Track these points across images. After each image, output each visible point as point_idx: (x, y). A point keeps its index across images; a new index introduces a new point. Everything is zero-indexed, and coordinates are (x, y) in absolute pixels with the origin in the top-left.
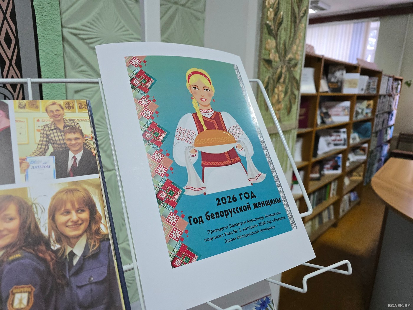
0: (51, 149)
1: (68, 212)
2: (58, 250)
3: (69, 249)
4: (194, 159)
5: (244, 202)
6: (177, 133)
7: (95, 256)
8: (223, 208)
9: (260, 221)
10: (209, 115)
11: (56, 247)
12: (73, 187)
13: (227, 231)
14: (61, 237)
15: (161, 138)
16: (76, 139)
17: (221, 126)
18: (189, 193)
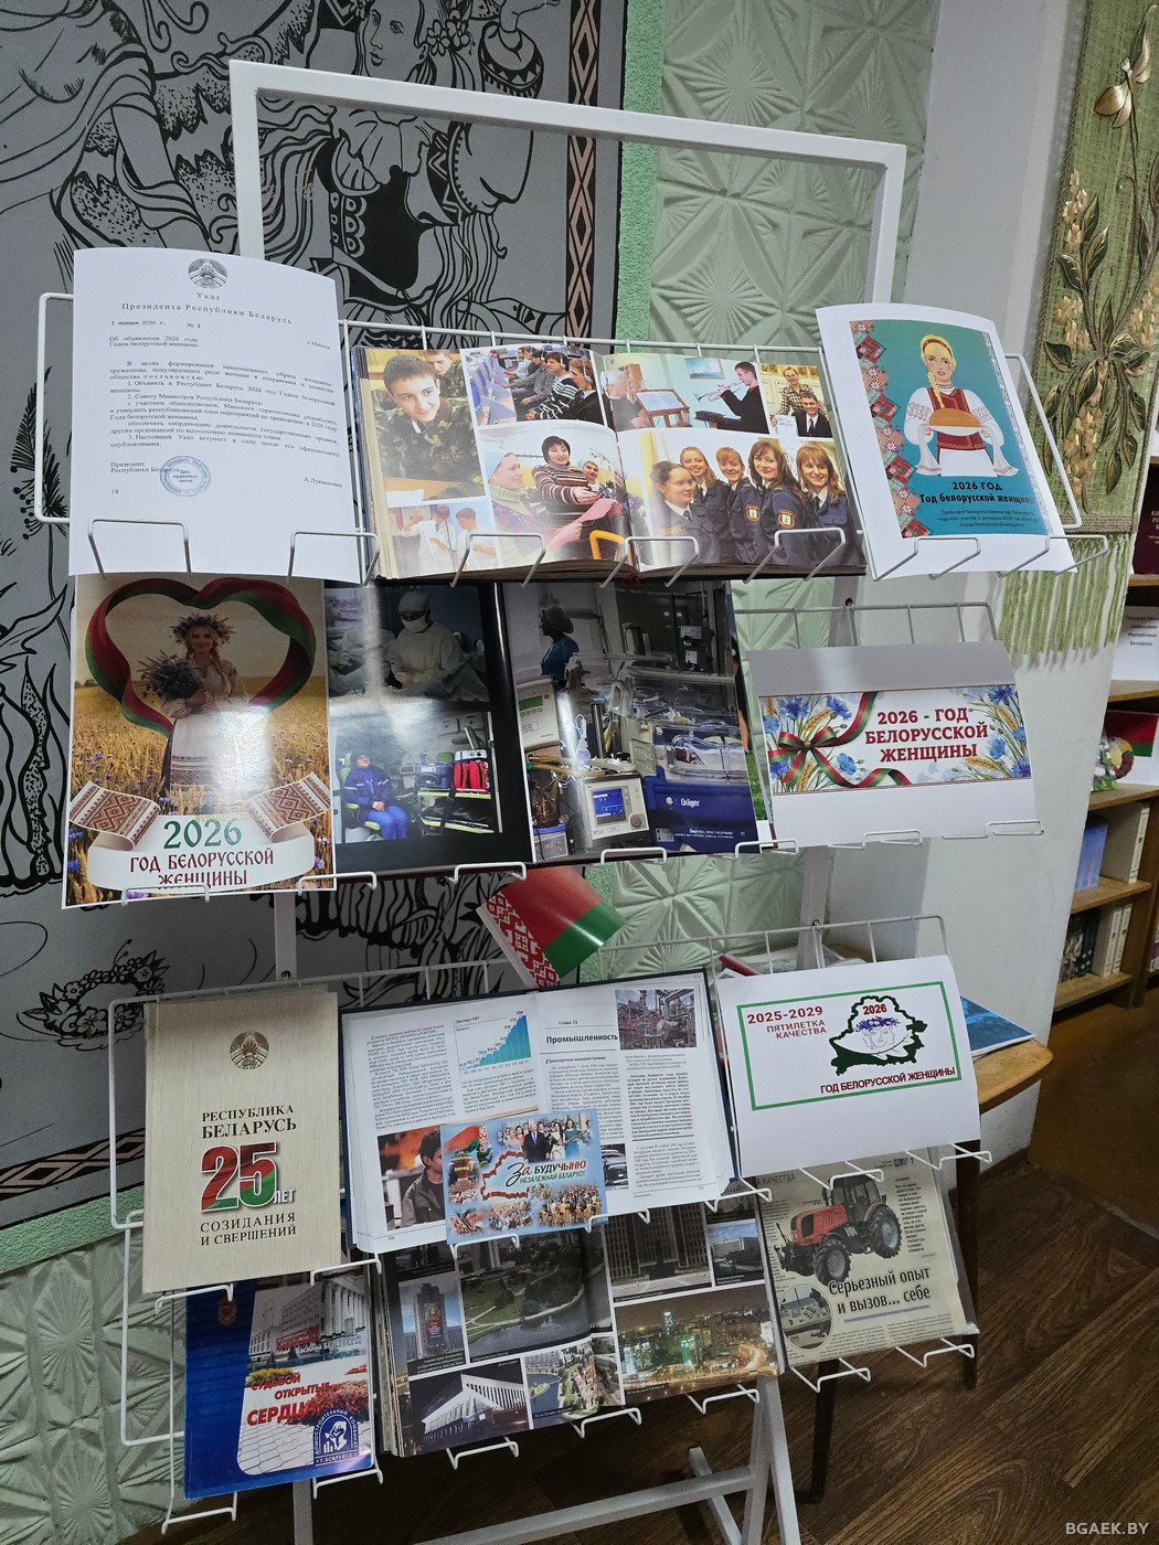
0: (792, 411)
1: (811, 466)
2: (807, 493)
3: (815, 495)
4: (929, 438)
5: (986, 492)
6: (909, 409)
7: (836, 505)
8: (960, 492)
9: (1004, 515)
10: (948, 392)
11: (806, 490)
12: (813, 446)
13: (964, 515)
14: (808, 484)
15: (891, 413)
16: (811, 404)
17: (962, 406)
18: (921, 472)
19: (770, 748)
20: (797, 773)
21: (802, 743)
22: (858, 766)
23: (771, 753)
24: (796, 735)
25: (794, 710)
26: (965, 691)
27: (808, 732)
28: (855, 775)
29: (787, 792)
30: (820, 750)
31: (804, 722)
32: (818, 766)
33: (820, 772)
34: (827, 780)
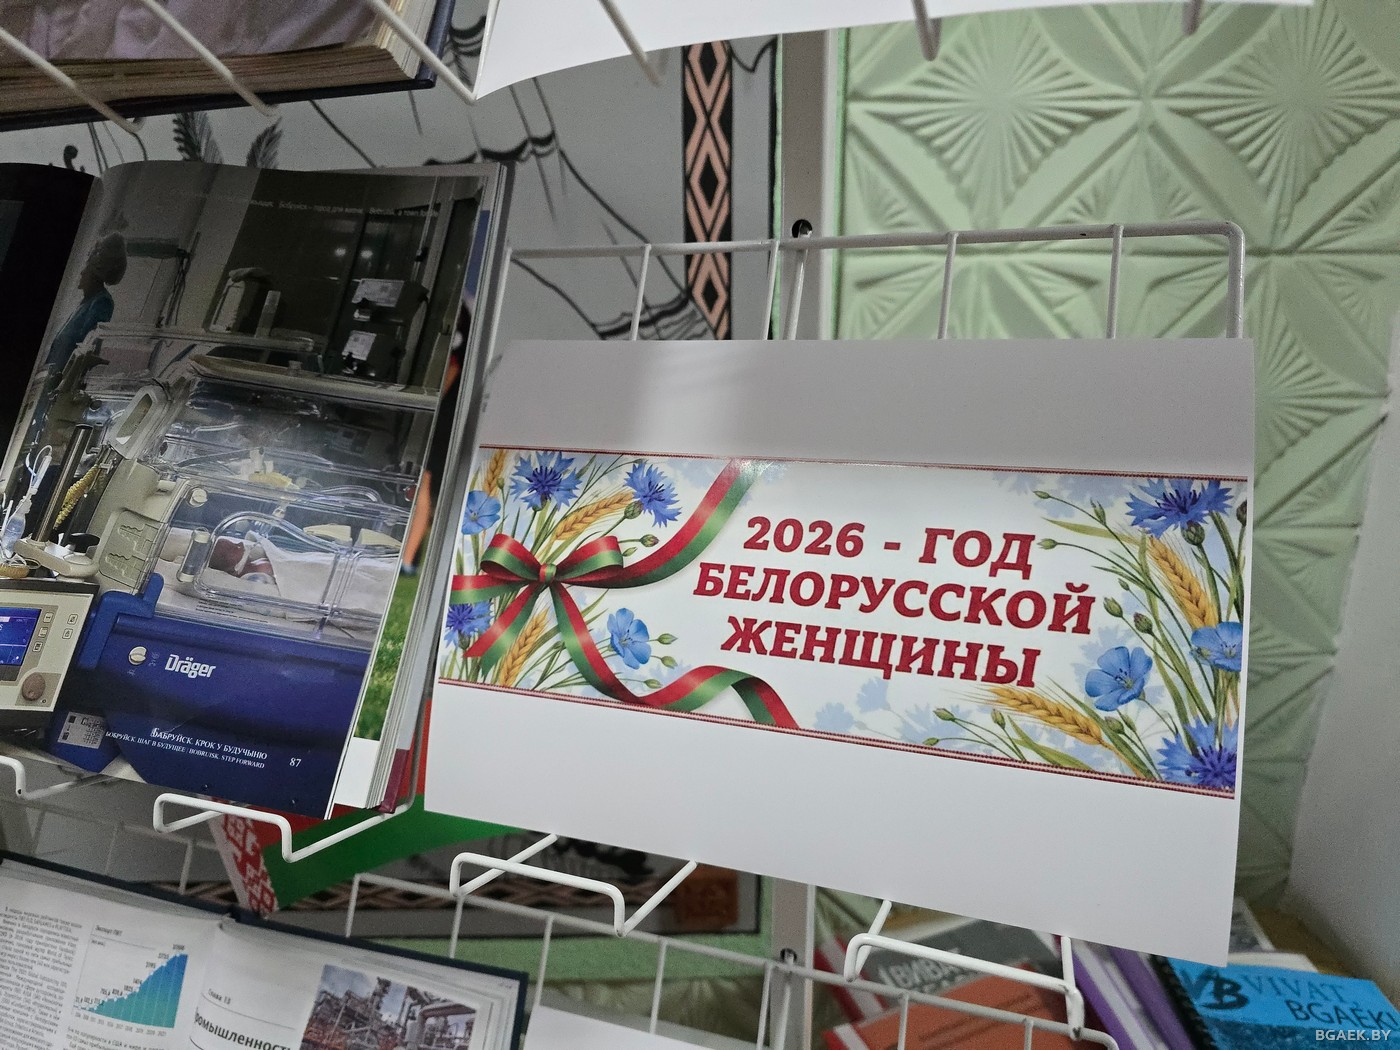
19: (461, 569)
20: (506, 639)
21: (536, 567)
22: (657, 650)
23: (458, 581)
24: (528, 546)
25: (545, 484)
26: (1049, 483)
27: (557, 544)
28: (645, 671)
29: (472, 679)
30: (573, 591)
31: (558, 516)
32: (557, 629)
33: (559, 647)
34: (570, 671)
